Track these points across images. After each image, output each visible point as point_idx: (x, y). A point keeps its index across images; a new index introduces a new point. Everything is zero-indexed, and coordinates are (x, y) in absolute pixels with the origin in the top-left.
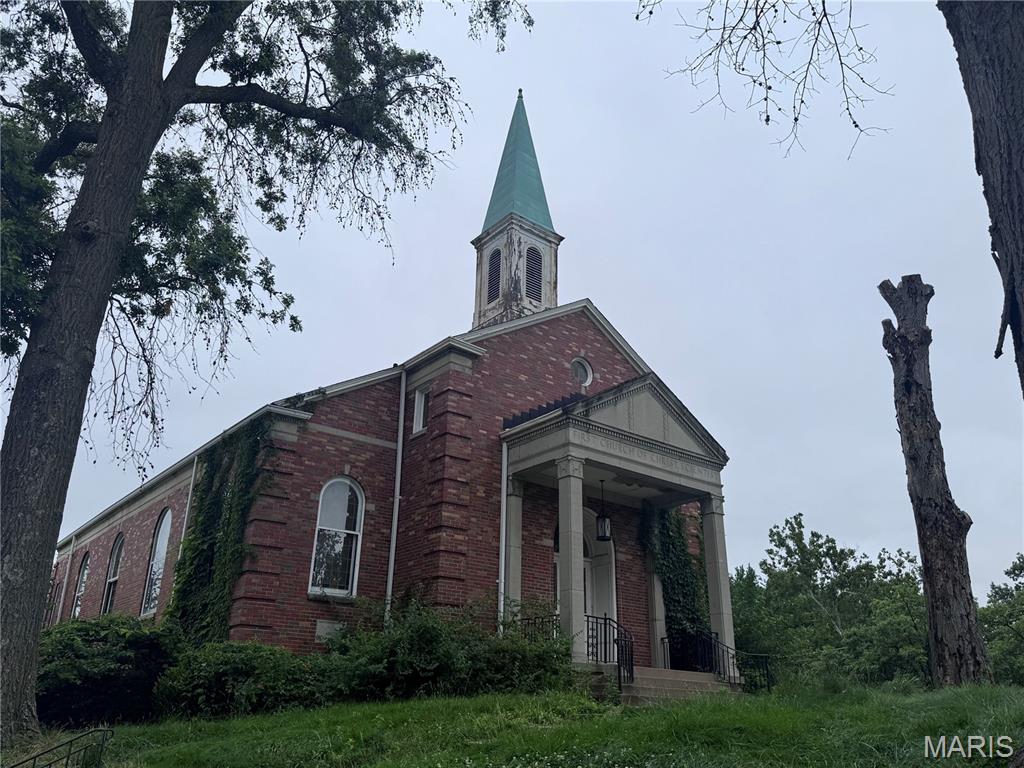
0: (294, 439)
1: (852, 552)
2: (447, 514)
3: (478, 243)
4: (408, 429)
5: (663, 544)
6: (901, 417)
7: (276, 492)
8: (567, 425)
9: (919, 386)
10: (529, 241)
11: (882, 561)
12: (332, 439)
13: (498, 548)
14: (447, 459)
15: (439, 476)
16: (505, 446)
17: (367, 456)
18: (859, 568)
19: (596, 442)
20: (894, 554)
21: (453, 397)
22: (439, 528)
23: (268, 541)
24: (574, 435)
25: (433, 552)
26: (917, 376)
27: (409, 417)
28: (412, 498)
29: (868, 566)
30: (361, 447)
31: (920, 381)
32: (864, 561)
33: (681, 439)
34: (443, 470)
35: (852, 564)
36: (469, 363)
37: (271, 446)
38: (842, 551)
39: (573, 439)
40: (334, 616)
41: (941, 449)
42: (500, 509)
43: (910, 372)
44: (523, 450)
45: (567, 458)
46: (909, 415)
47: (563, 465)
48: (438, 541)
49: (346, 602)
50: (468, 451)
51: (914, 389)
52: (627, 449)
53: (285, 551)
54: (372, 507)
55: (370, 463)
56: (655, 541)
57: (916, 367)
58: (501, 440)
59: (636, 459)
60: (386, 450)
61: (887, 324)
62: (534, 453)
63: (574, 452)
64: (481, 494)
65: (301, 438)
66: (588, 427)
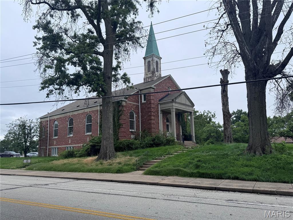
0: (125, 104)
1: (198, 111)
2: (152, 117)
3: (144, 58)
4: (141, 101)
5: (182, 120)
6: (222, 97)
7: (124, 114)
8: (173, 103)
9: (226, 91)
10: (156, 59)
11: (204, 113)
12: (130, 104)
13: (159, 123)
14: (152, 108)
15: (150, 111)
16: (159, 105)
17: (135, 106)
18: (199, 115)
19: (177, 105)
20: (207, 112)
21: (152, 97)
22: (151, 120)
23: (124, 123)
24: (174, 104)
25: (150, 124)
26: (225, 89)
27: (141, 99)
28: (144, 114)
29: (201, 115)
30: (134, 105)
31: (226, 90)
32: (200, 114)
33: (188, 103)
34: (151, 110)
35: (198, 114)
36: (153, 90)
37: (122, 106)
38: (196, 111)
39: (174, 105)
40: (133, 134)
41: (228, 102)
42: (159, 116)
43: (224, 88)
44: (163, 106)
45: (173, 108)
46: (223, 96)
47: (172, 109)
48: (151, 122)
49: (134, 132)
50: (154, 106)
51: (225, 91)
52: (181, 106)
53: (126, 124)
54: (136, 116)
55: (135, 108)
56: (180, 119)
57: (226, 87)
58: (159, 104)
59: (182, 107)
60: (137, 105)
61: (221, 79)
62: (166, 107)
63: (174, 107)
64: (156, 114)
65: (126, 104)
66: (176, 102)
